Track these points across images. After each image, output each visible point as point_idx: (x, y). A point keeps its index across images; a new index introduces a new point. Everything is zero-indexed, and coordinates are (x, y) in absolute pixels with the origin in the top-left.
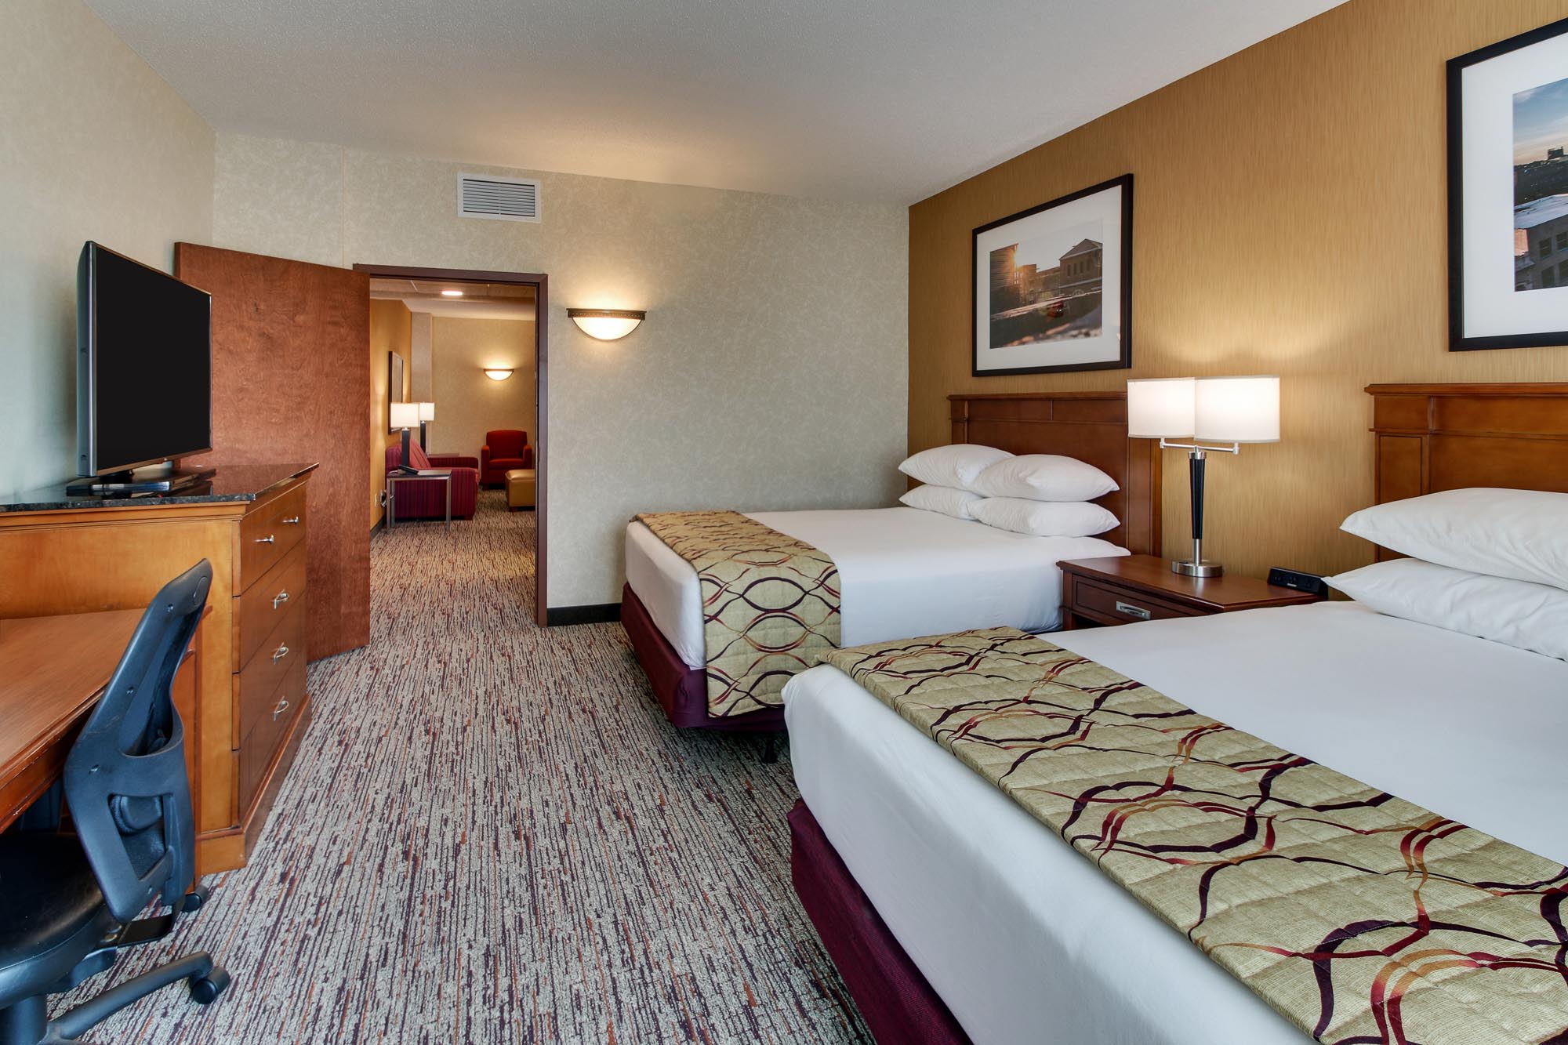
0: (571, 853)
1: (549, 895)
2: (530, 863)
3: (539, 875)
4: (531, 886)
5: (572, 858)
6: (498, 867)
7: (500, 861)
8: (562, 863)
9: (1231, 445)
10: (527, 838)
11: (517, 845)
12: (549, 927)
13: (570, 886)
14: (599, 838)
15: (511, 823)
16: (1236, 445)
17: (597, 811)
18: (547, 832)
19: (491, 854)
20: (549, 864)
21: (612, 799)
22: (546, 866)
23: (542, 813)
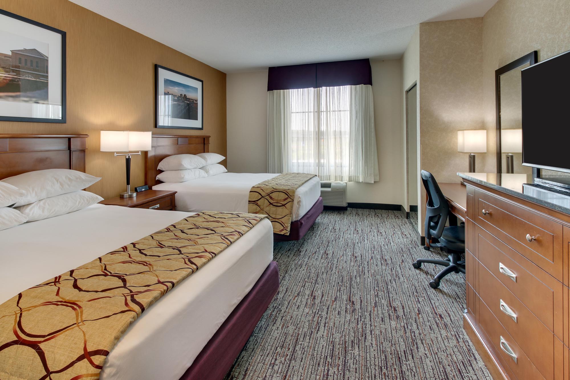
0: (336, 290)
1: (347, 281)
2: (350, 292)
3: (348, 287)
4: (351, 285)
5: (337, 288)
6: (361, 293)
7: (360, 295)
8: (340, 288)
9: (138, 152)
10: (350, 300)
11: (354, 299)
12: (348, 275)
13: (340, 281)
14: (325, 292)
15: (355, 309)
16: (140, 152)
17: (320, 302)
18: (342, 300)
19: (363, 299)
20: (344, 289)
21: (312, 305)
22: (345, 289)
23: (342, 309)
